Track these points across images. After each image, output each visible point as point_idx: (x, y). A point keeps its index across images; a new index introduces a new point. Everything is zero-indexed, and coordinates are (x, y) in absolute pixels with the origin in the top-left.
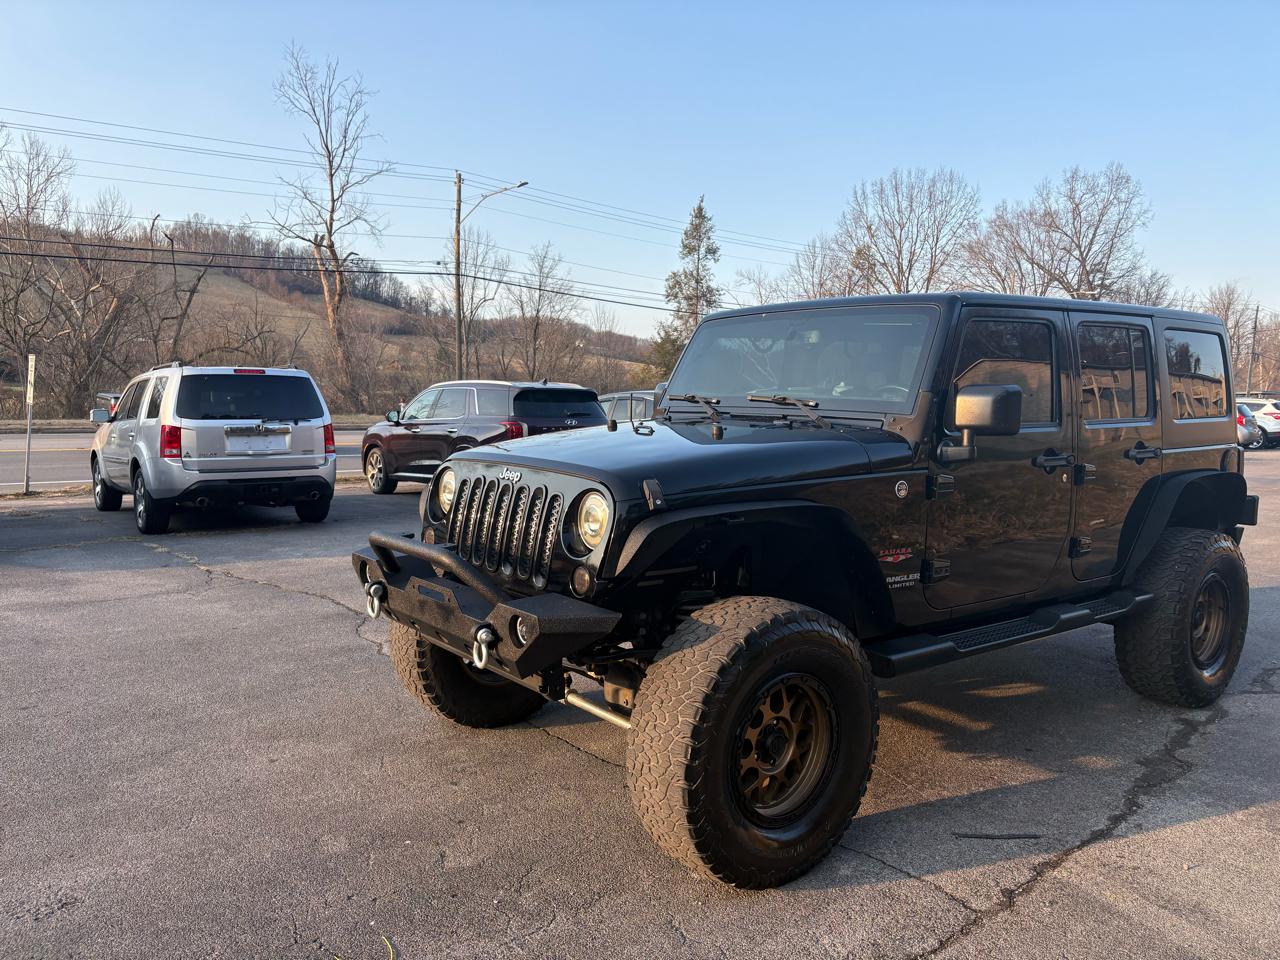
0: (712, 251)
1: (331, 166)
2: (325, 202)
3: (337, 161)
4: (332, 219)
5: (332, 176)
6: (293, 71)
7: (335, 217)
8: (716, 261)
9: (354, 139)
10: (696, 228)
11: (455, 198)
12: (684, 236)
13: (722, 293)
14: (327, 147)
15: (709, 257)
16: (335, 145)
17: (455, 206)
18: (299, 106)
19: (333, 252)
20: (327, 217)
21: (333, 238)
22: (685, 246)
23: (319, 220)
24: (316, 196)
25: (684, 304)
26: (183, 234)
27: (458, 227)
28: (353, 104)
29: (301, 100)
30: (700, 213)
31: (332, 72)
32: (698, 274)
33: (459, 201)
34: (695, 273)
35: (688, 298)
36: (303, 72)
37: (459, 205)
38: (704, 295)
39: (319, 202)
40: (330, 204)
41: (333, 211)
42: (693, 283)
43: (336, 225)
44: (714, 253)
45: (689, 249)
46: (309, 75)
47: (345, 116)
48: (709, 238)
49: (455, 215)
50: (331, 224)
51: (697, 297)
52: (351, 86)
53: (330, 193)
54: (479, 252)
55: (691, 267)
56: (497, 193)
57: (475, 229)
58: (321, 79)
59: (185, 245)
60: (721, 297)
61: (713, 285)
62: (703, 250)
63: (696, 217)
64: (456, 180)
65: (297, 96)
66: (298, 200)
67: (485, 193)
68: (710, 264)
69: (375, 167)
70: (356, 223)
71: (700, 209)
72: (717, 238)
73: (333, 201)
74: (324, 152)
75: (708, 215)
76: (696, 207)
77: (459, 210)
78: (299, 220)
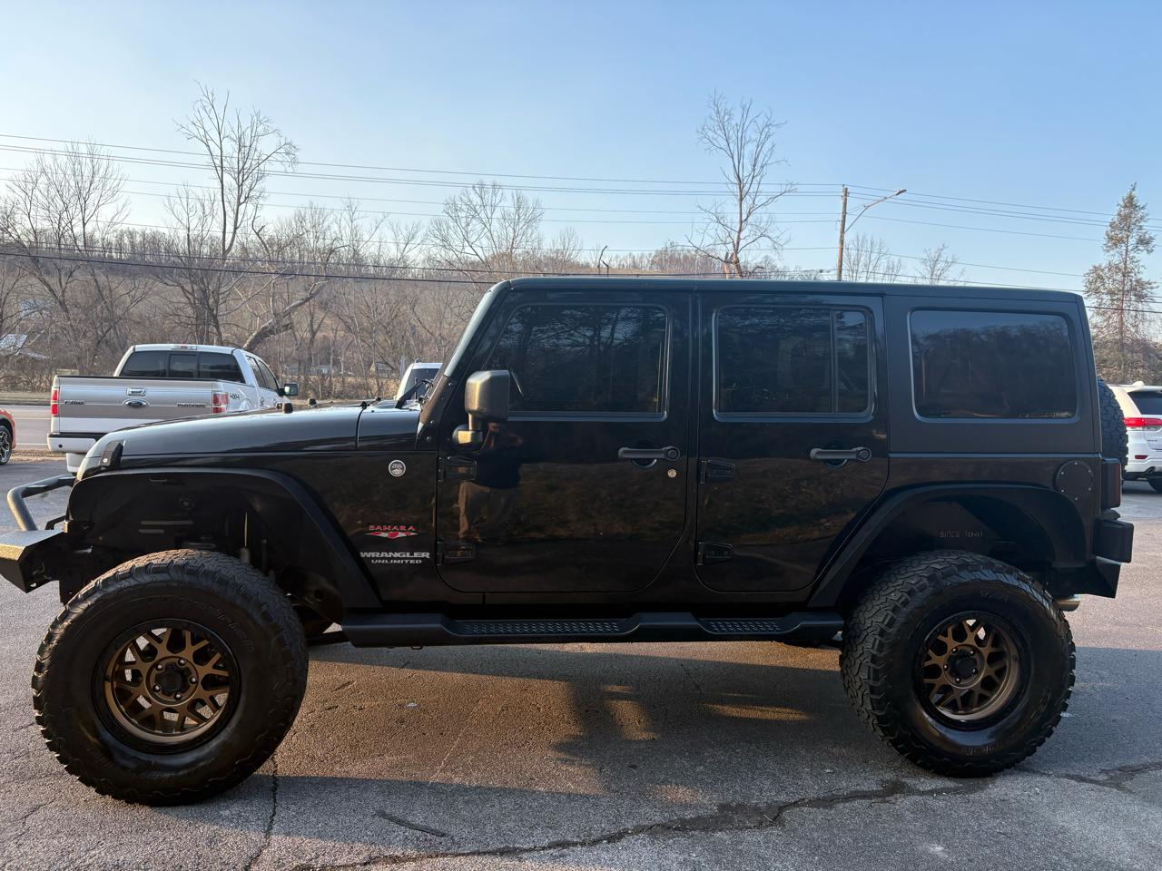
0: (1144, 242)
1: (741, 191)
2: (734, 225)
3: (746, 189)
4: (739, 238)
5: (741, 199)
6: (714, 115)
7: (742, 236)
8: (1149, 252)
9: (762, 167)
10: (1125, 218)
11: (841, 211)
12: (1109, 228)
13: (1154, 285)
14: (738, 176)
15: (1141, 248)
16: (746, 174)
17: (841, 218)
18: (717, 144)
19: (738, 267)
20: (735, 236)
21: (738, 255)
22: (1111, 238)
23: (729, 240)
24: (727, 221)
25: (1106, 298)
26: (661, 260)
27: (842, 237)
28: (763, 137)
29: (719, 139)
30: (1130, 203)
31: (745, 110)
32: (1126, 268)
33: (845, 213)
34: (1122, 265)
35: (1111, 293)
36: (722, 114)
37: (844, 217)
38: (1133, 289)
39: (729, 225)
40: (739, 226)
41: (740, 231)
42: (1119, 277)
43: (742, 243)
44: (1147, 243)
45: (1114, 241)
46: (726, 117)
47: (755, 148)
48: (1141, 228)
49: (839, 226)
50: (738, 243)
51: (1123, 291)
52: (761, 121)
53: (739, 215)
54: (873, 258)
55: (1116, 260)
56: (879, 202)
57: (869, 238)
58: (737, 118)
59: (662, 268)
60: (1154, 290)
61: (1145, 277)
62: (1132, 241)
63: (1126, 206)
64: (843, 194)
65: (715, 136)
66: (712, 225)
67: (867, 203)
68: (1142, 256)
69: (778, 189)
70: (760, 240)
71: (1131, 198)
72: (1149, 227)
73: (741, 222)
74: (736, 181)
75: (1140, 204)
76: (1125, 195)
77: (844, 222)
78: (712, 242)
